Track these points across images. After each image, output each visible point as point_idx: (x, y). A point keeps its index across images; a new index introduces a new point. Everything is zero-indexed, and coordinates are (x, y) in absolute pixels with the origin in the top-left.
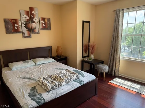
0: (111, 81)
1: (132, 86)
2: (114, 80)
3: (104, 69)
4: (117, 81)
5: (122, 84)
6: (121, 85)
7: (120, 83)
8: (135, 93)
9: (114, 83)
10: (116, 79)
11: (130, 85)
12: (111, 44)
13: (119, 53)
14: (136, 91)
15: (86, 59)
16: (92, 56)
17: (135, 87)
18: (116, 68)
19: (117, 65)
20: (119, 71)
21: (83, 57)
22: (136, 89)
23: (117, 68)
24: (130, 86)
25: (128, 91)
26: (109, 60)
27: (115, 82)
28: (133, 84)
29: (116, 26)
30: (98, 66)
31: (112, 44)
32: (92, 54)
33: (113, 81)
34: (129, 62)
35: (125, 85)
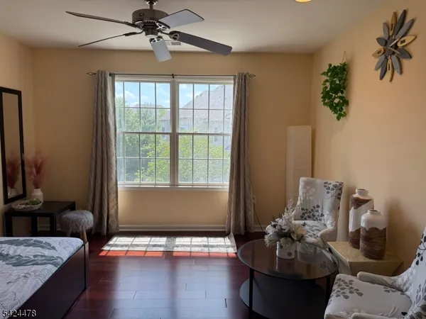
0: (106, 248)
1: (151, 243)
2: (111, 243)
3: (83, 220)
4: (118, 244)
5: (132, 245)
6: (131, 249)
7: (126, 246)
8: (161, 255)
9: (112, 249)
10: (115, 239)
11: (147, 243)
12: (92, 156)
13: (113, 176)
14: (162, 249)
15: (19, 205)
16: (38, 194)
17: (157, 243)
18: (110, 213)
19: (111, 205)
20: (117, 219)
21: (7, 200)
22: (160, 246)
23: (112, 211)
24: (148, 246)
25: (147, 255)
26: (91, 197)
27: (116, 246)
28: (153, 239)
29: (100, 110)
30: (64, 216)
31: (94, 155)
32: (37, 188)
33: (109, 245)
34: (138, 194)
35: (138, 246)
